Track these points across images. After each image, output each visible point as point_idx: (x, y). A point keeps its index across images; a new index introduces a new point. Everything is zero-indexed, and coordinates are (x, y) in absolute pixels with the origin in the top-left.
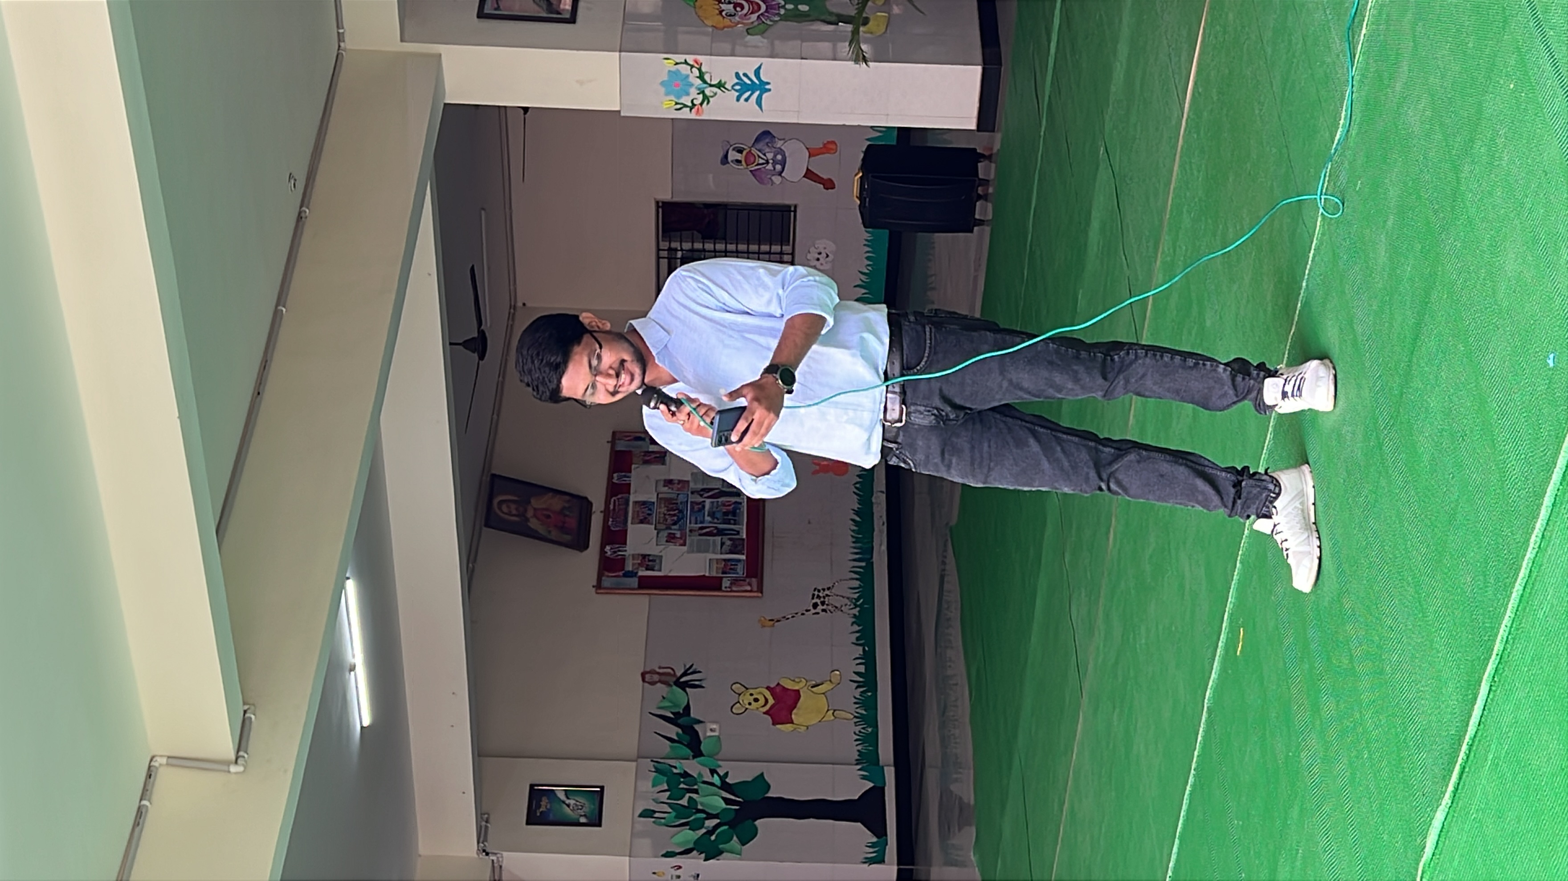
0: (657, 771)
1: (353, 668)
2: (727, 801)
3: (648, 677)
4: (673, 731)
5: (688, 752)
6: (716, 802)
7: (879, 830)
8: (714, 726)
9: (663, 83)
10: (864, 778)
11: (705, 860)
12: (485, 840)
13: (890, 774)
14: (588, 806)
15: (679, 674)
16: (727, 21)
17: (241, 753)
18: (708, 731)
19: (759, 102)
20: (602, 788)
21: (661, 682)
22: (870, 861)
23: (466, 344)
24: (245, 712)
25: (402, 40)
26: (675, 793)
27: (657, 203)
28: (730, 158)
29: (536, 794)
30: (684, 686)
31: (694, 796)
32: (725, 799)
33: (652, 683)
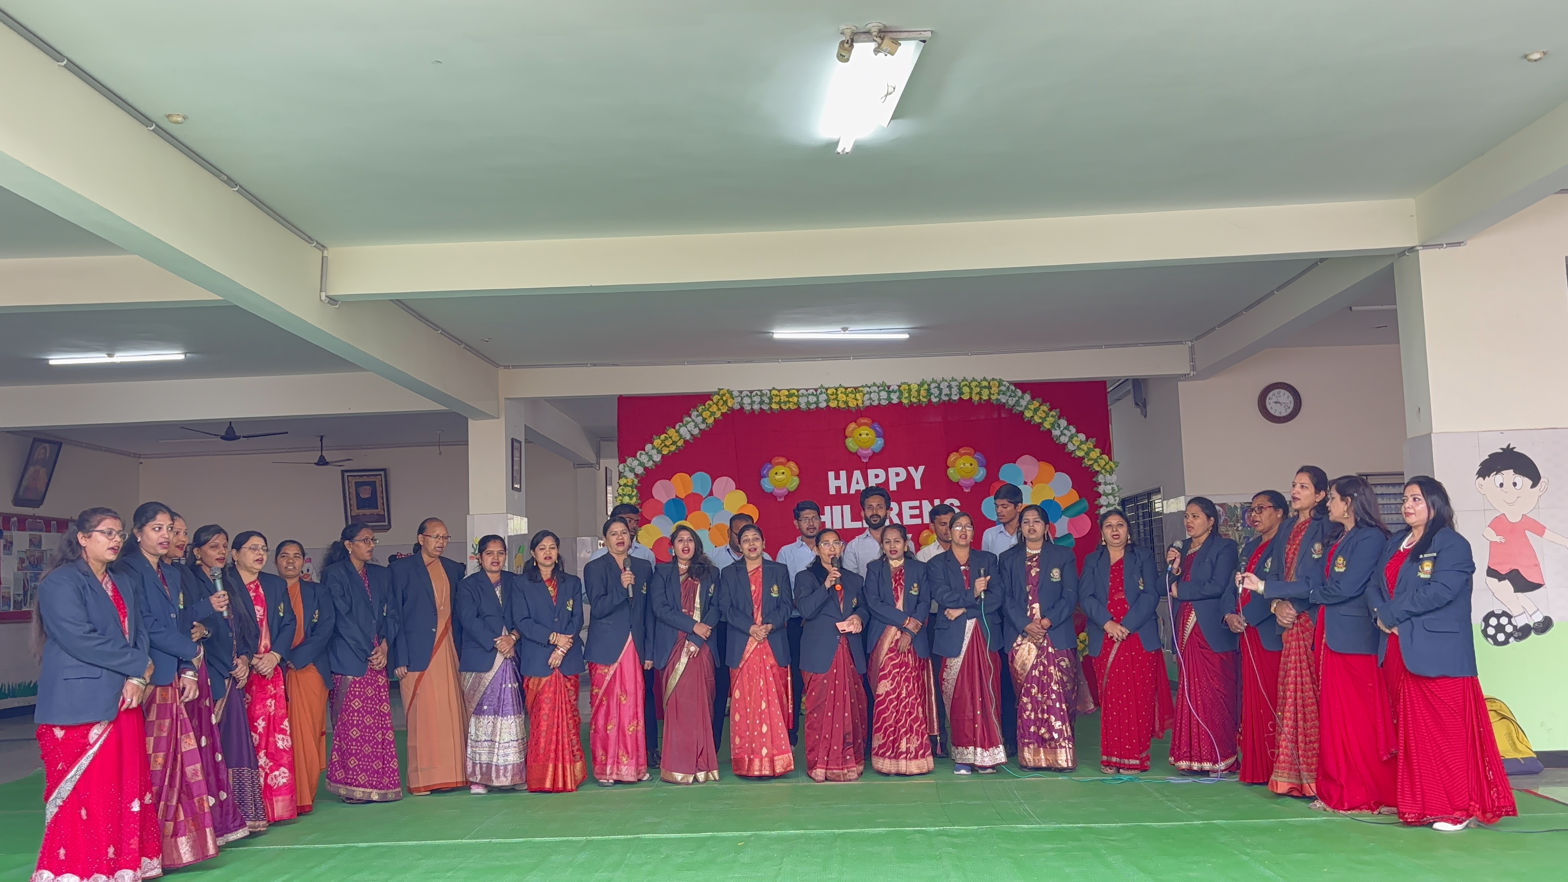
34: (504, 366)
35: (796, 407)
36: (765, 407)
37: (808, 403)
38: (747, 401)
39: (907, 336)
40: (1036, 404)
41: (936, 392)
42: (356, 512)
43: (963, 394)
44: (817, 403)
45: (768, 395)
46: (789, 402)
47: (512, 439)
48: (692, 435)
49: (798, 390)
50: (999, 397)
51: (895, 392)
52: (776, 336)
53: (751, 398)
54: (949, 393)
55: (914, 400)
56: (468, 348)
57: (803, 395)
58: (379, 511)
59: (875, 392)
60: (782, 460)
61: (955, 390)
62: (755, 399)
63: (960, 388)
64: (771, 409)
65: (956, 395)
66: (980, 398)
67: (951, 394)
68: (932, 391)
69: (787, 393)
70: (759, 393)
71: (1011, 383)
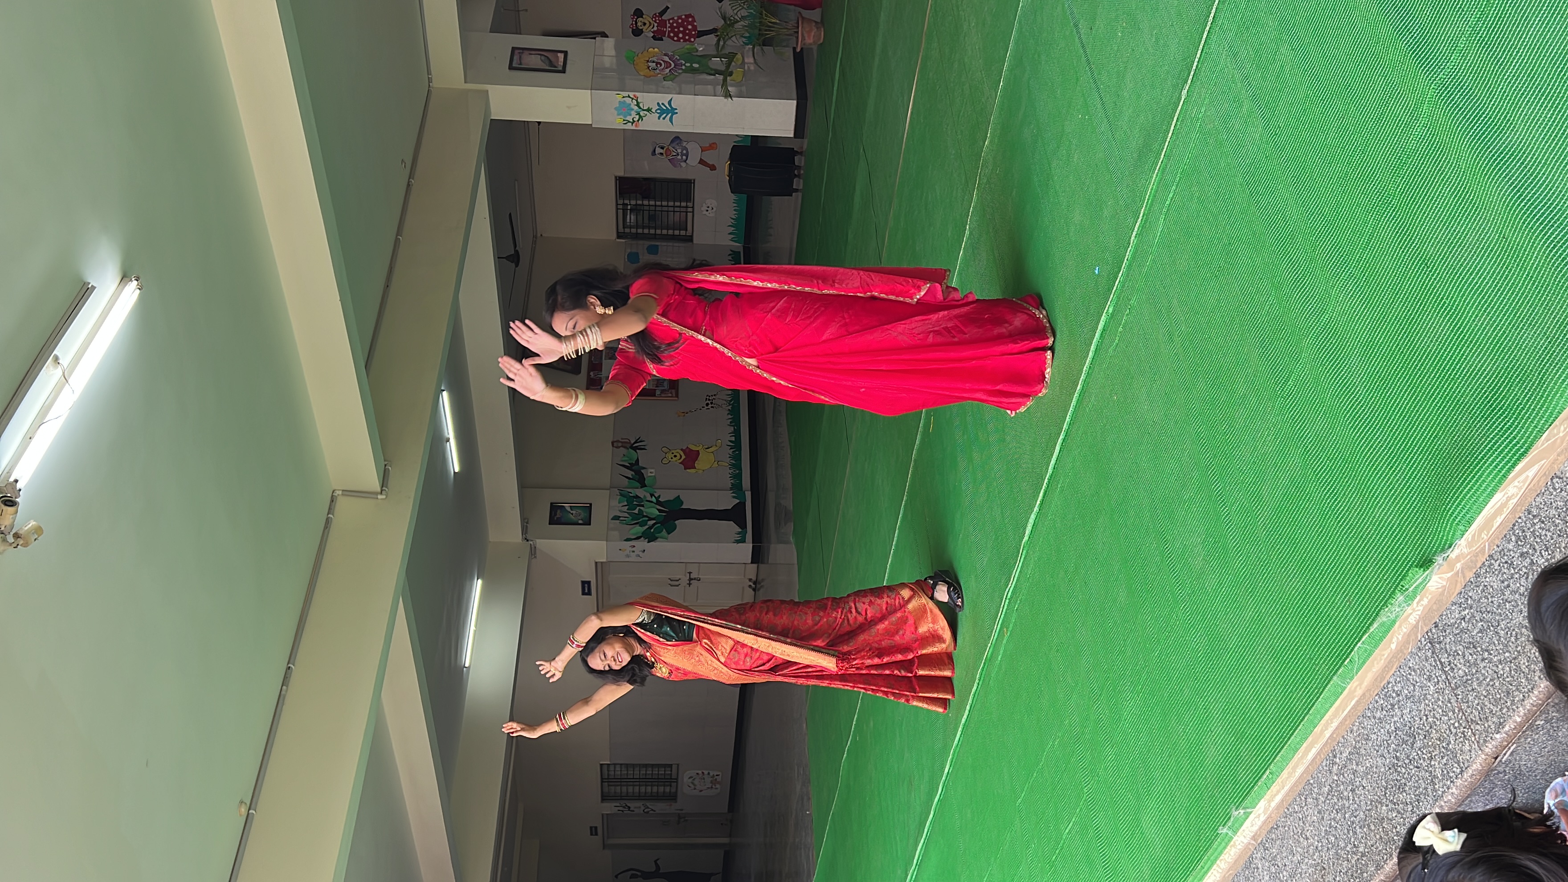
0: (621, 495)
1: (448, 440)
2: (659, 511)
3: (615, 444)
4: (630, 474)
5: (638, 484)
6: (654, 511)
7: (742, 525)
8: (652, 471)
9: (616, 109)
10: (734, 497)
11: (648, 542)
12: (526, 533)
13: (748, 495)
14: (584, 515)
15: (632, 442)
16: (652, 73)
17: (384, 488)
18: (649, 473)
19: (671, 120)
20: (591, 504)
21: (622, 446)
22: (738, 542)
23: (507, 258)
24: (385, 465)
25: (465, 82)
26: (631, 507)
27: (616, 177)
28: (656, 152)
29: (555, 508)
30: (635, 449)
31: (642, 508)
32: (658, 509)
33: (618, 447)
34: (430, 83)
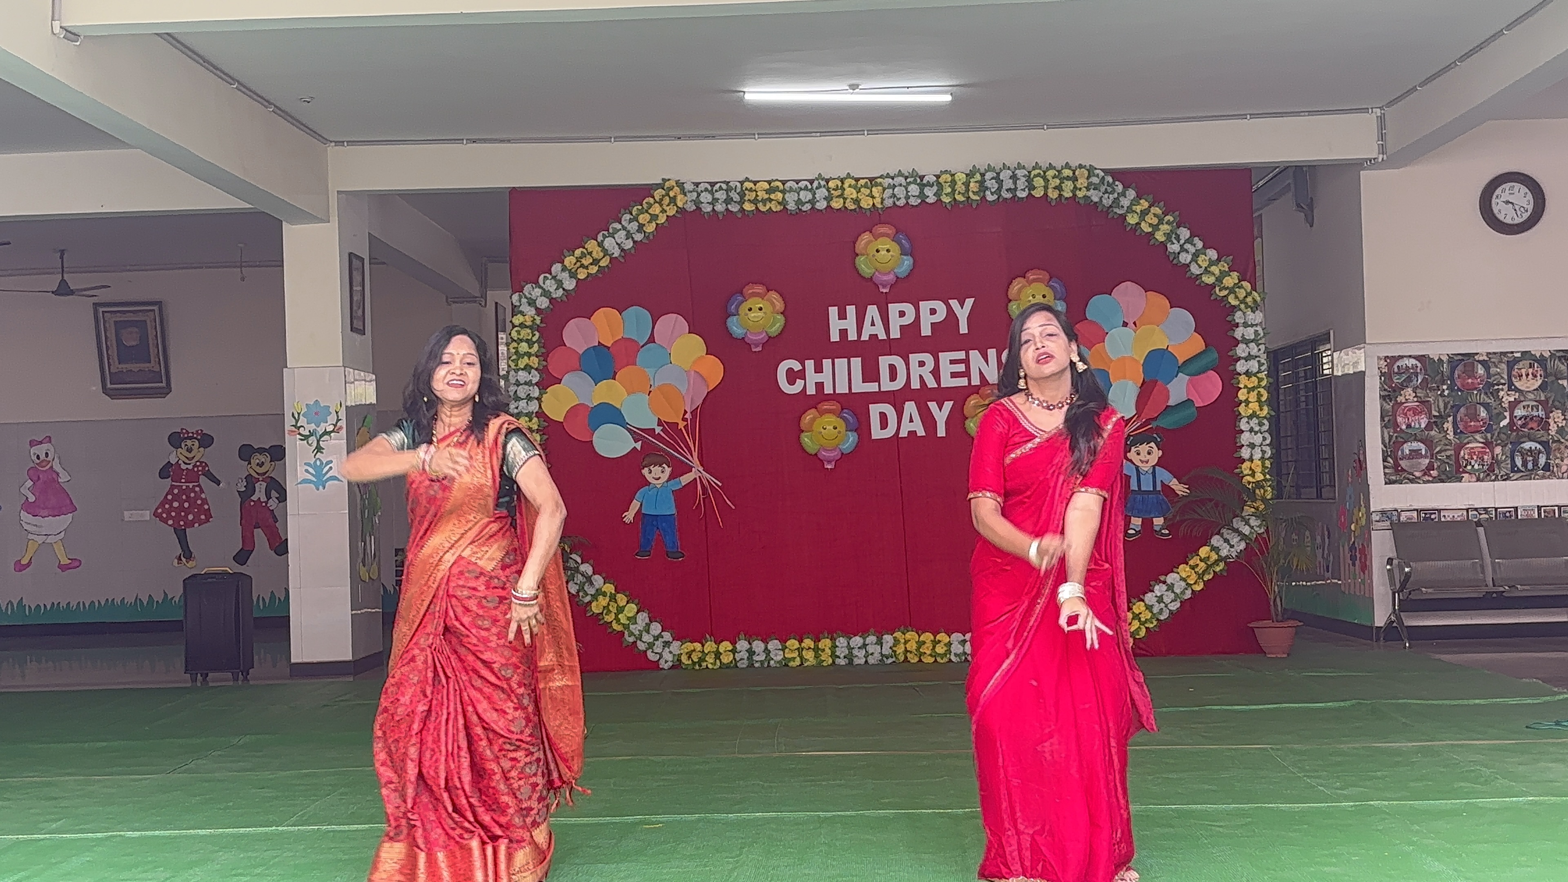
9: (317, 402)
19: (305, 481)
34: (336, 142)
35: (779, 208)
36: (734, 208)
37: (799, 202)
38: (706, 197)
39: (948, 98)
40: (1145, 204)
41: (992, 185)
42: (116, 367)
43: (1034, 188)
44: (812, 202)
45: (738, 190)
46: (771, 200)
47: (350, 254)
48: (623, 250)
49: (784, 183)
50: (1089, 194)
51: (930, 185)
52: (748, 97)
53: (713, 194)
54: (1013, 187)
55: (960, 198)
56: (279, 112)
57: (791, 190)
58: (153, 365)
59: (901, 185)
60: (759, 289)
61: (1022, 183)
62: (717, 195)
63: (1029, 180)
64: (742, 210)
65: (1024, 190)
66: (1060, 195)
67: (1016, 189)
68: (988, 184)
69: (766, 186)
70: (724, 186)
71: (1106, 171)
